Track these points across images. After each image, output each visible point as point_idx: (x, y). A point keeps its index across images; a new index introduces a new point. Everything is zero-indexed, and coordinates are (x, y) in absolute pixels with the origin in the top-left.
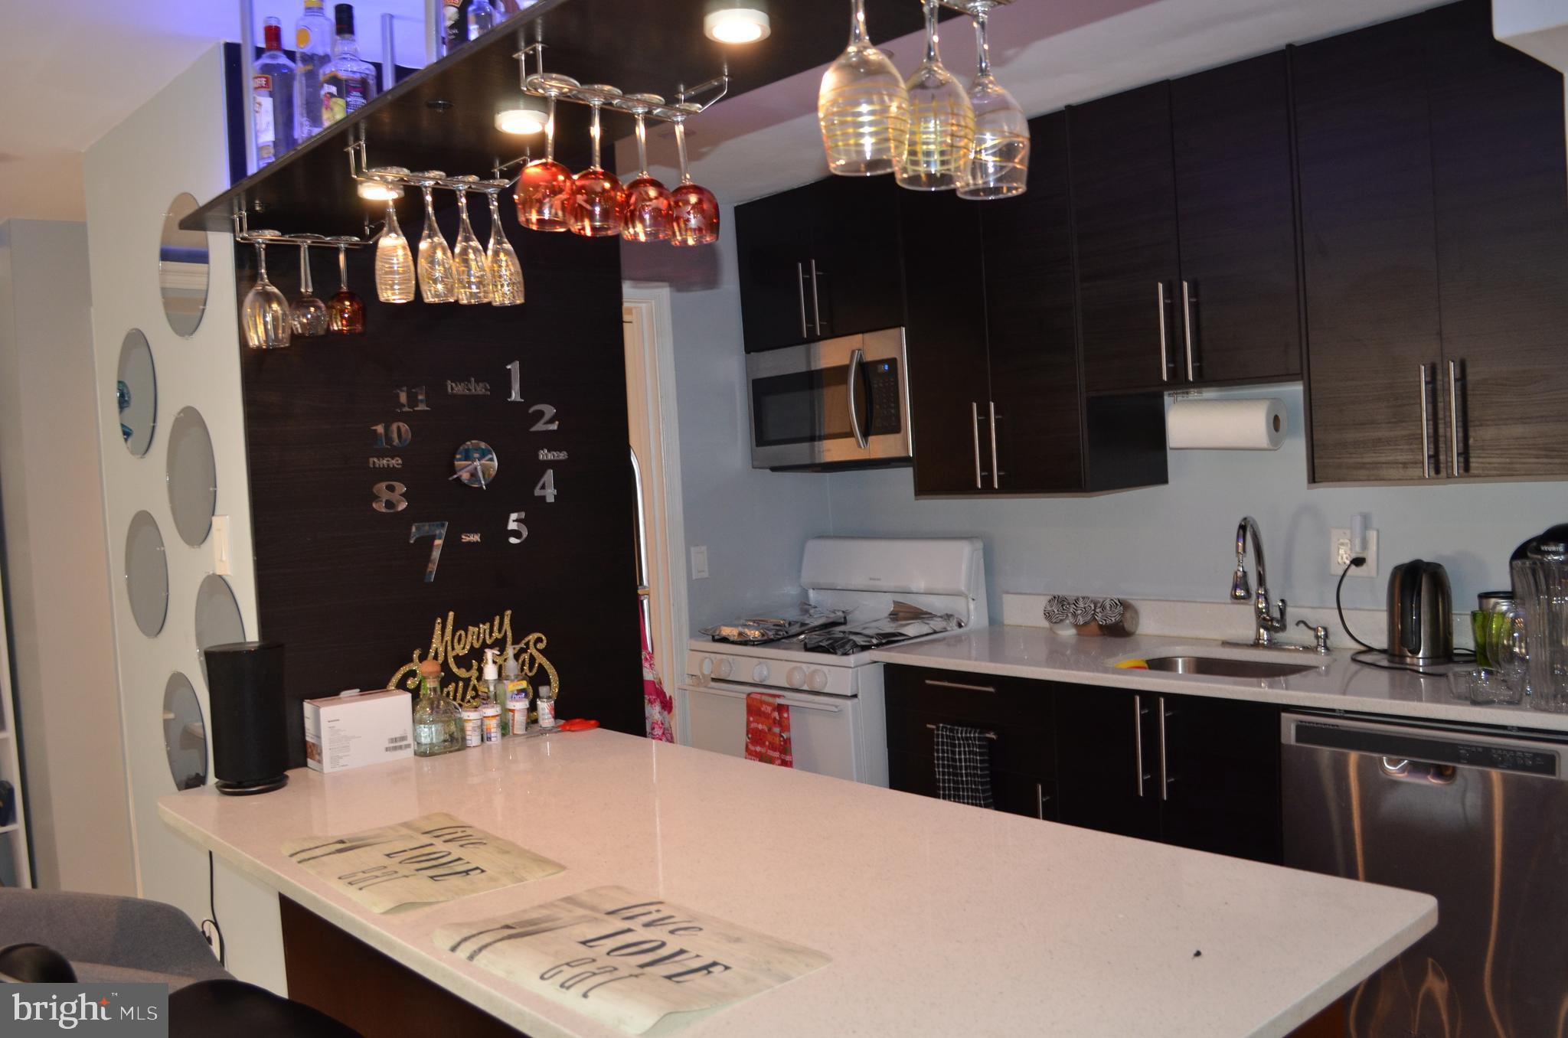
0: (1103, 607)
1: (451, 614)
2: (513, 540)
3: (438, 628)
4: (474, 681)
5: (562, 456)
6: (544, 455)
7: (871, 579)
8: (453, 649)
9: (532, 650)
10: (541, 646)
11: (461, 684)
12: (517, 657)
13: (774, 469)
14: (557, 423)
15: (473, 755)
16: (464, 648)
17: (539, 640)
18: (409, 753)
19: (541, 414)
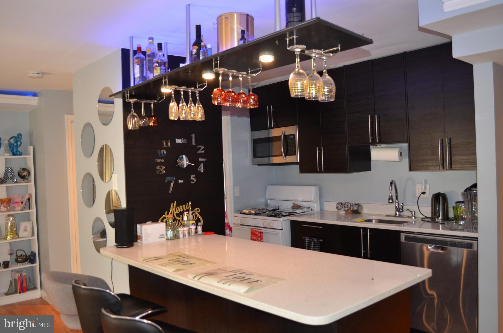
0: (353, 205)
1: (175, 202)
2: (192, 182)
3: (172, 205)
4: (181, 221)
5: (204, 160)
6: (201, 159)
7: (286, 197)
8: (176, 211)
9: (196, 213)
10: (199, 212)
11: (177, 221)
12: (192, 214)
13: (258, 165)
14: (204, 151)
15: (181, 240)
16: (178, 212)
17: (198, 210)
18: (164, 239)
19: (200, 148)
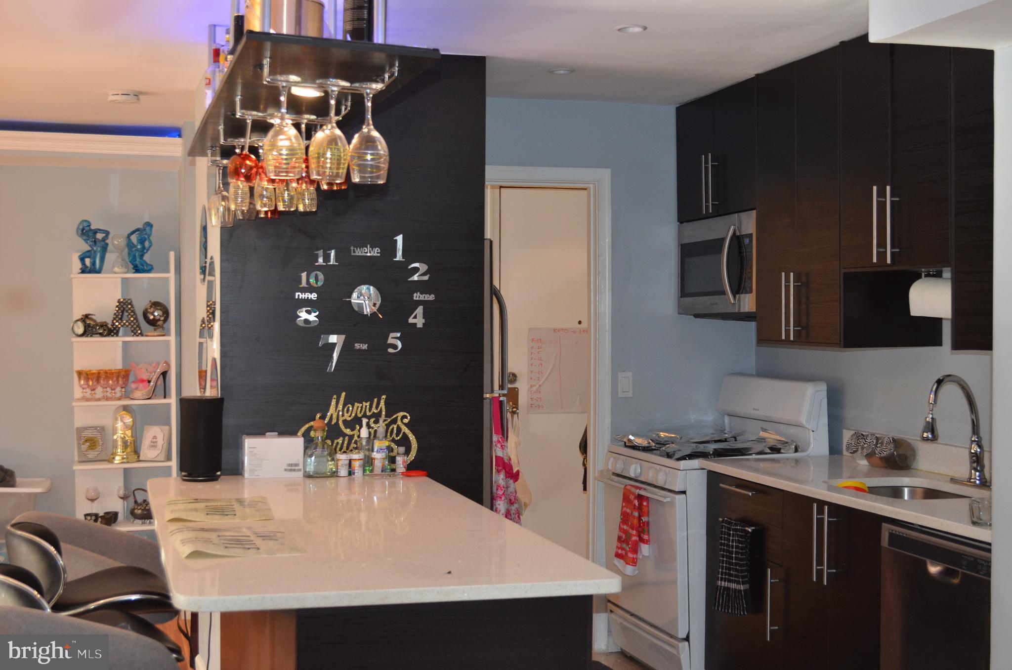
0: (882, 443)
1: (343, 394)
2: (391, 350)
3: (334, 402)
4: (356, 438)
5: (431, 297)
6: (417, 296)
7: (754, 409)
8: (343, 415)
9: (399, 423)
10: (406, 421)
11: (347, 438)
12: (388, 426)
13: (697, 316)
14: (428, 275)
15: (343, 482)
16: (350, 416)
17: (404, 417)
18: (301, 474)
19: (416, 270)
